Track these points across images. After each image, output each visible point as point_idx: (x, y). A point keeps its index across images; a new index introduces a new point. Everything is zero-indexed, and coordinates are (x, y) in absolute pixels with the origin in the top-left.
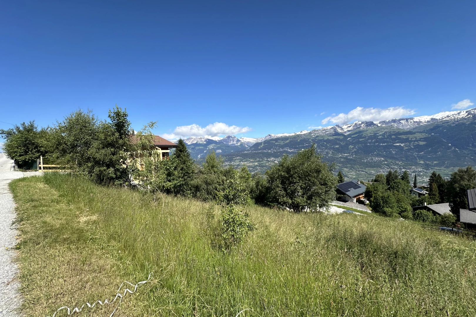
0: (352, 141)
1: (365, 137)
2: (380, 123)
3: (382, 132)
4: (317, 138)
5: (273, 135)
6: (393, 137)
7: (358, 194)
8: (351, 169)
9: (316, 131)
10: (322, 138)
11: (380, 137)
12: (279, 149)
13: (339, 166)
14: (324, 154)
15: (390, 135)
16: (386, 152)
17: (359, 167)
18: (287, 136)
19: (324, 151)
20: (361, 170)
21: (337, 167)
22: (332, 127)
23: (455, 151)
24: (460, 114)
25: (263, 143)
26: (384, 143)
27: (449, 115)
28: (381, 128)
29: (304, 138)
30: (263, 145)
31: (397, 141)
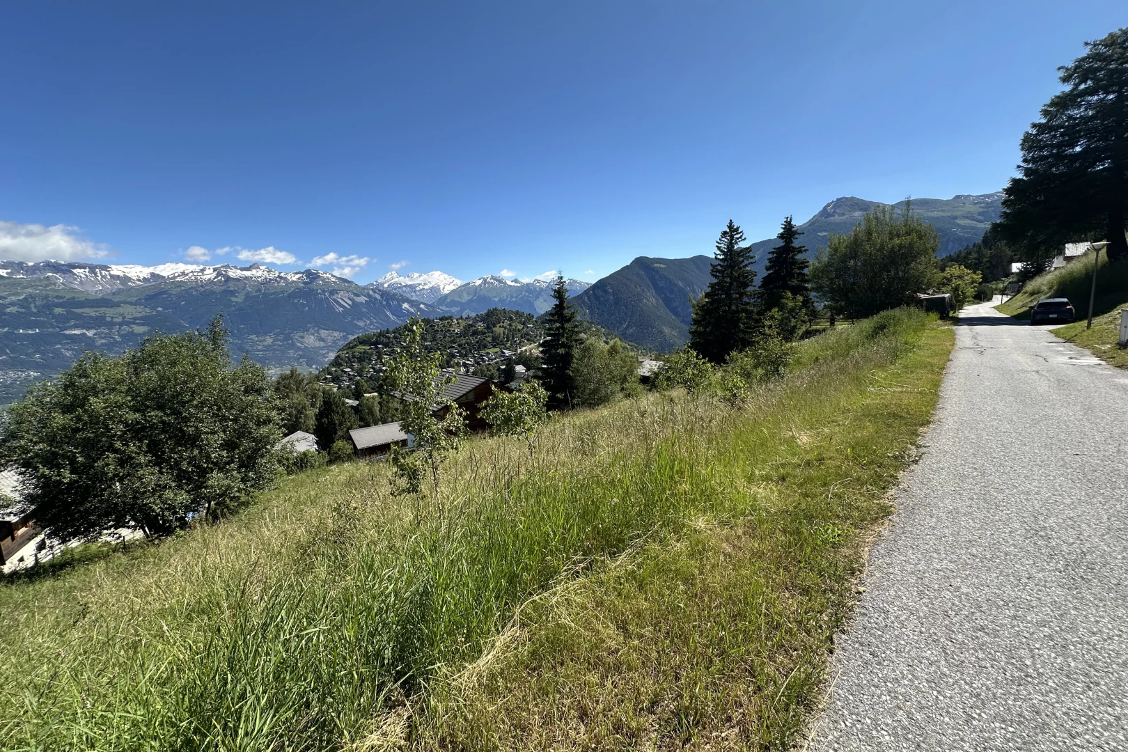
3: (16, 294)
6: (58, 310)
11: (12, 309)
15: (48, 306)
24: (205, 273)
26: (32, 328)
27: (186, 272)
31: (72, 323)
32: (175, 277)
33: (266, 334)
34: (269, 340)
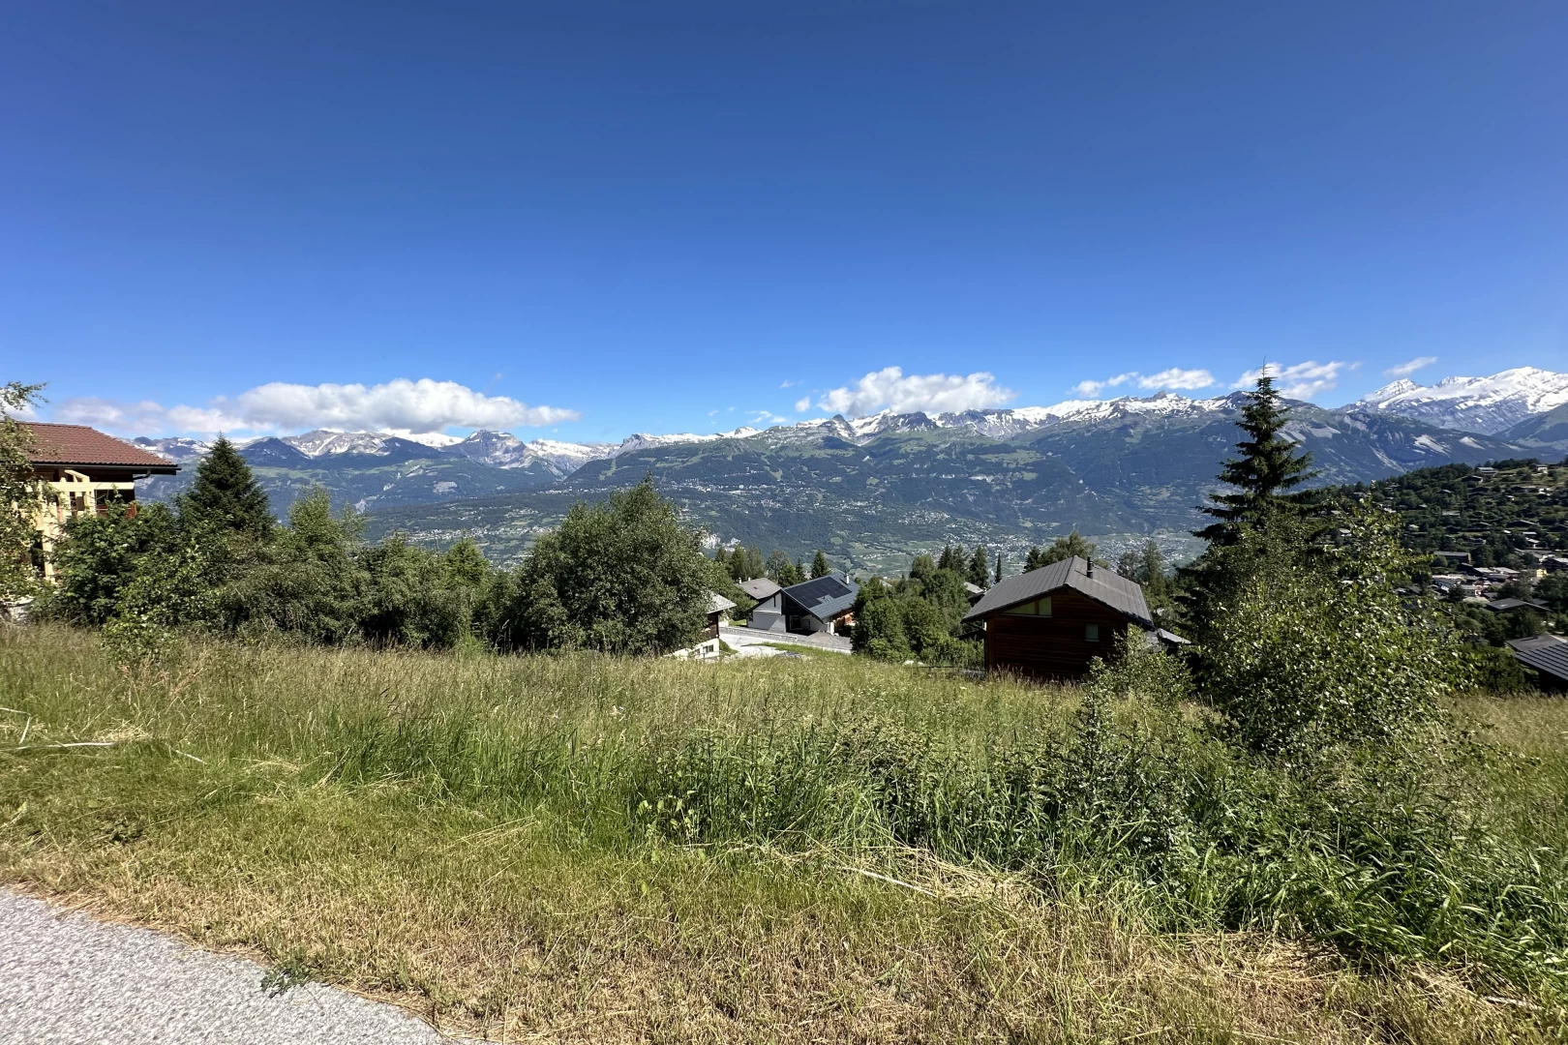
0: (876, 465)
1: (905, 456)
2: (940, 419)
3: (945, 442)
4: (782, 453)
5: (648, 437)
6: (970, 457)
7: (839, 610)
8: (872, 545)
9: (781, 431)
10: (797, 454)
11: (941, 456)
12: (668, 482)
13: (842, 538)
14: (802, 503)
15: (963, 453)
16: (954, 497)
17: (891, 539)
18: (694, 443)
19: (801, 492)
20: (894, 545)
21: (834, 540)
22: (824, 420)
23: (1090, 496)
24: (1101, 409)
25: (614, 463)
26: (950, 474)
27: (1081, 410)
28: (945, 433)
29: (746, 451)
30: (614, 469)
31: (978, 469)
32: (1069, 417)
33: (1161, 485)
34: (1165, 494)
